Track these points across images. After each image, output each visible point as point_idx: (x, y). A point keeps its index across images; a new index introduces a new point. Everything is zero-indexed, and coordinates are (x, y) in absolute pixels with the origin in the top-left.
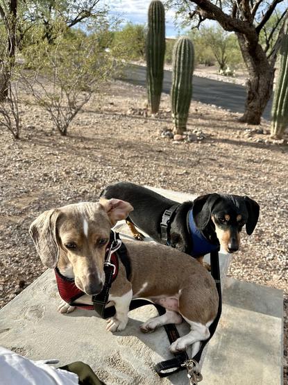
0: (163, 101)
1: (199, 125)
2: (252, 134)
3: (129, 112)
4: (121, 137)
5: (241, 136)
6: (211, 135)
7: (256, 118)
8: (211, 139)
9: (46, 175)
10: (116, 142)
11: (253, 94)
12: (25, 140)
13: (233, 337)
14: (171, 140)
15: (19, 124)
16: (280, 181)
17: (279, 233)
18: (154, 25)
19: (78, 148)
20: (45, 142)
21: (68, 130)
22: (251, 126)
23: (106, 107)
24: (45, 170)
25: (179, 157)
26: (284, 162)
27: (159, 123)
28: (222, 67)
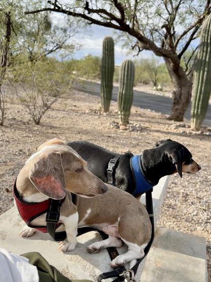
0: (112, 105)
1: (138, 121)
2: (177, 127)
3: (87, 111)
4: (80, 127)
5: (169, 128)
6: (147, 127)
7: (180, 117)
8: (147, 130)
9: (21, 151)
10: (76, 130)
11: (178, 100)
12: (7, 127)
13: (166, 274)
14: (118, 130)
15: (4, 116)
16: (199, 159)
17: (200, 196)
18: (107, 52)
19: (48, 133)
20: (23, 129)
21: (41, 121)
22: (176, 122)
23: (71, 108)
24: (21, 147)
25: (123, 141)
26: (202, 146)
27: (109, 118)
28: (155, 84)
